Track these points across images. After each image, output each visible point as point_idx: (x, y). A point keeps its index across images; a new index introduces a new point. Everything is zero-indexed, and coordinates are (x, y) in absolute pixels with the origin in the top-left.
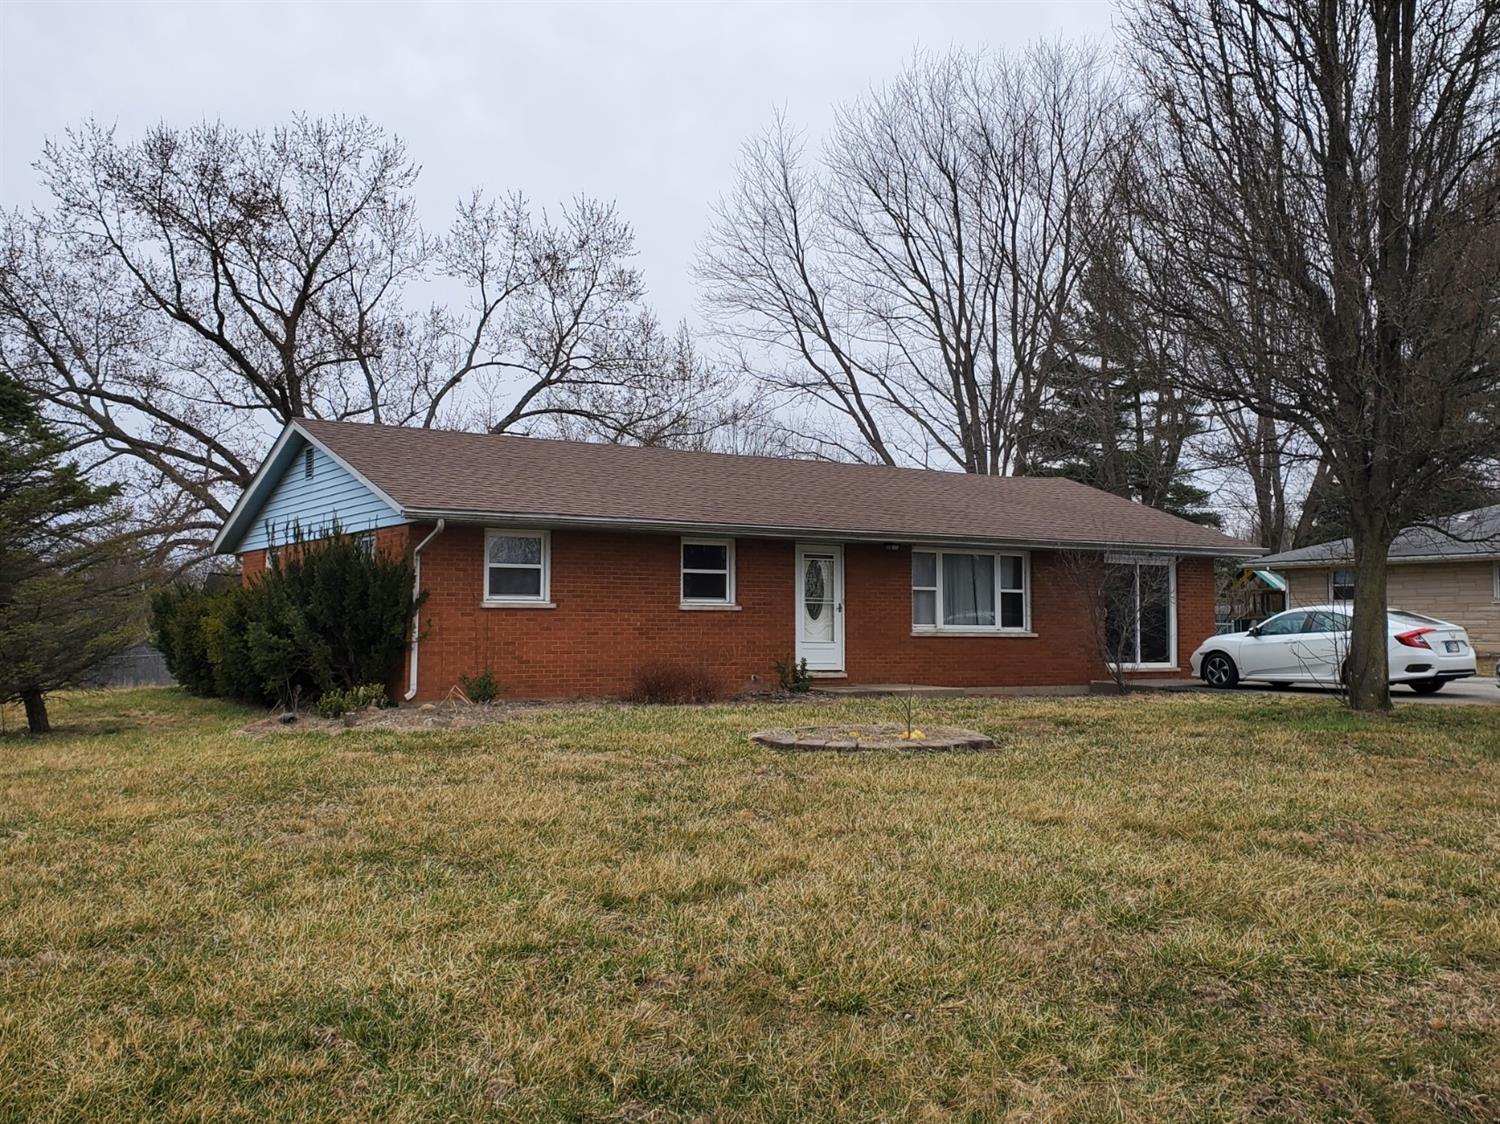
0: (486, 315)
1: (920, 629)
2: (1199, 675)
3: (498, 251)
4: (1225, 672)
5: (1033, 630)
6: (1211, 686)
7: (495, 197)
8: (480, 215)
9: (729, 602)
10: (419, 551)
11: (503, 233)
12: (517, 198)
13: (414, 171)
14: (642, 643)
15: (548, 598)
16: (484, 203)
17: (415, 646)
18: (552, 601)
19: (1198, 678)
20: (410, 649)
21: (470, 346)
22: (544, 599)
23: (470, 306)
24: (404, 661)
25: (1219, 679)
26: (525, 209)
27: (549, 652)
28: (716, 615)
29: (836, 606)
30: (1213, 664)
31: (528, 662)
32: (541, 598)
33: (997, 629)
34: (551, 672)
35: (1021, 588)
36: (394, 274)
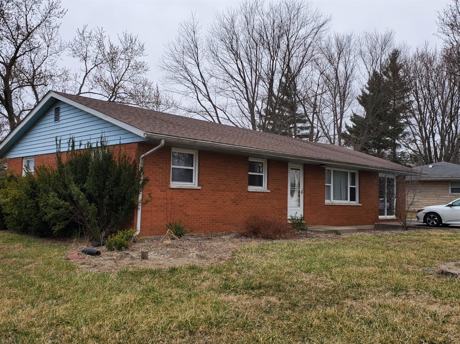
0: (87, 74)
1: (327, 202)
2: (423, 221)
3: (92, 50)
4: (436, 221)
5: (360, 203)
6: (428, 225)
7: (92, 29)
8: (86, 35)
9: (264, 188)
10: (143, 158)
11: (95, 43)
12: (101, 30)
13: (64, 12)
14: (233, 207)
15: (197, 184)
16: (88, 30)
17: (140, 207)
18: (199, 185)
19: (422, 222)
20: (137, 209)
21: (80, 86)
22: (194, 184)
23: (80, 70)
24: (134, 215)
25: (433, 223)
26: (104, 34)
27: (198, 211)
28: (261, 194)
29: (301, 192)
30: (430, 217)
31: (188, 215)
32: (193, 184)
33: (348, 202)
34: (198, 220)
35: (355, 185)
36: (48, 55)
